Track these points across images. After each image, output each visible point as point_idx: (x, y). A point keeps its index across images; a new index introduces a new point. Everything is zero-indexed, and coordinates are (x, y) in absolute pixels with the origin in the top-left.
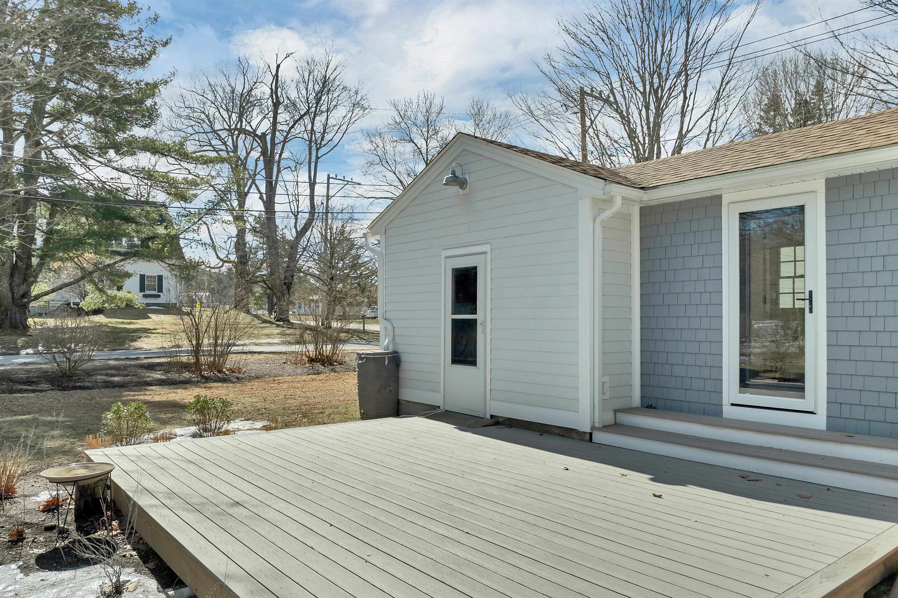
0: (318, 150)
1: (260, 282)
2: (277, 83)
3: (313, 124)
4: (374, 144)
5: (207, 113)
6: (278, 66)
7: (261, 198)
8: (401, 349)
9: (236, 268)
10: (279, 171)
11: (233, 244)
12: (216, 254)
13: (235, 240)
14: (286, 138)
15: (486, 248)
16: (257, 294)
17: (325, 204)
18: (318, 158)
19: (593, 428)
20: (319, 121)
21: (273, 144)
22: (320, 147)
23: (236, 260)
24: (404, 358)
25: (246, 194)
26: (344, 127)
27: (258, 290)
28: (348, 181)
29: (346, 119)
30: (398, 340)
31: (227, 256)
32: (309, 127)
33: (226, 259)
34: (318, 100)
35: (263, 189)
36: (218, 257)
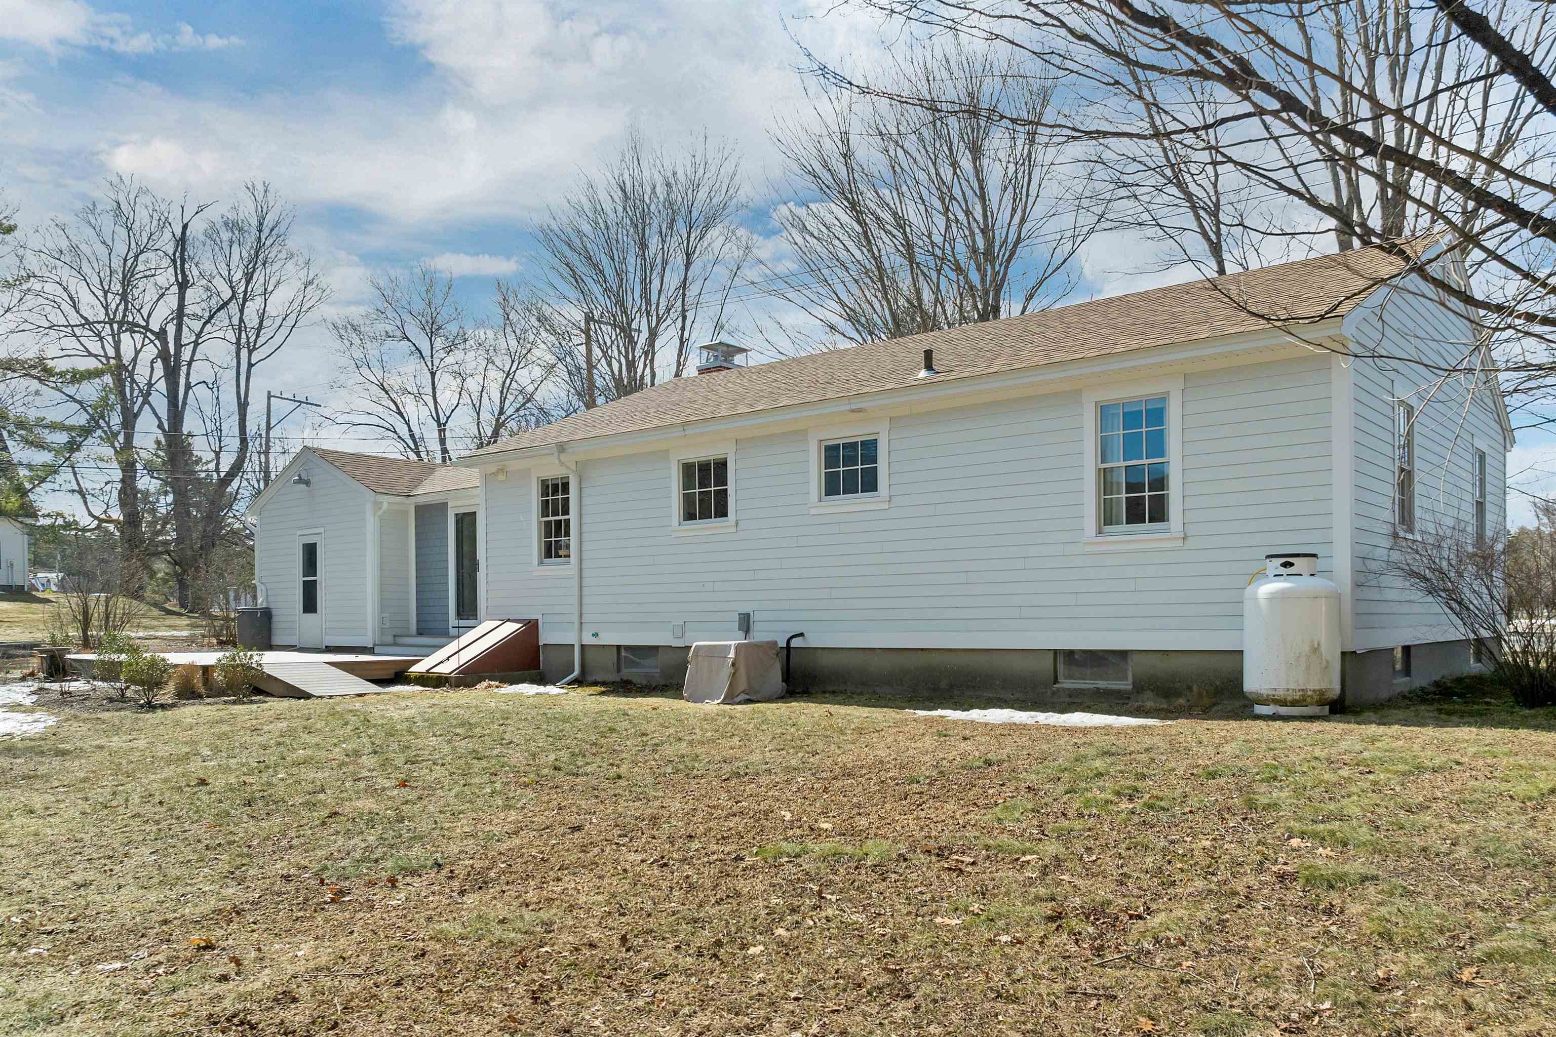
0: (250, 352)
1: (162, 553)
2: (182, 253)
3: (242, 311)
4: (345, 341)
5: (64, 284)
6: (185, 227)
7: (160, 426)
8: (272, 606)
9: (122, 532)
10: (188, 387)
11: (115, 494)
12: (88, 508)
13: (119, 486)
14: (198, 336)
15: (321, 530)
16: (160, 575)
17: (264, 435)
18: (251, 365)
19: (375, 645)
20: (252, 308)
21: (179, 346)
22: (255, 349)
23: (121, 518)
24: (274, 612)
25: (136, 416)
26: (293, 316)
27: (161, 567)
28: (301, 402)
29: (296, 305)
30: (271, 599)
31: (105, 512)
32: (236, 321)
33: (103, 516)
34: (249, 277)
35: (163, 414)
36: (91, 514)
